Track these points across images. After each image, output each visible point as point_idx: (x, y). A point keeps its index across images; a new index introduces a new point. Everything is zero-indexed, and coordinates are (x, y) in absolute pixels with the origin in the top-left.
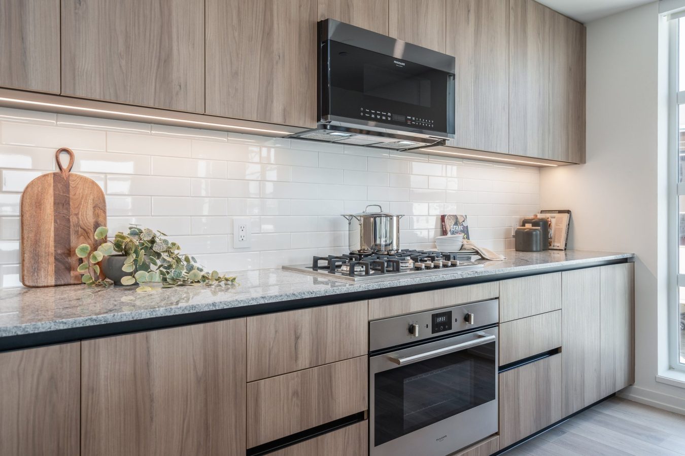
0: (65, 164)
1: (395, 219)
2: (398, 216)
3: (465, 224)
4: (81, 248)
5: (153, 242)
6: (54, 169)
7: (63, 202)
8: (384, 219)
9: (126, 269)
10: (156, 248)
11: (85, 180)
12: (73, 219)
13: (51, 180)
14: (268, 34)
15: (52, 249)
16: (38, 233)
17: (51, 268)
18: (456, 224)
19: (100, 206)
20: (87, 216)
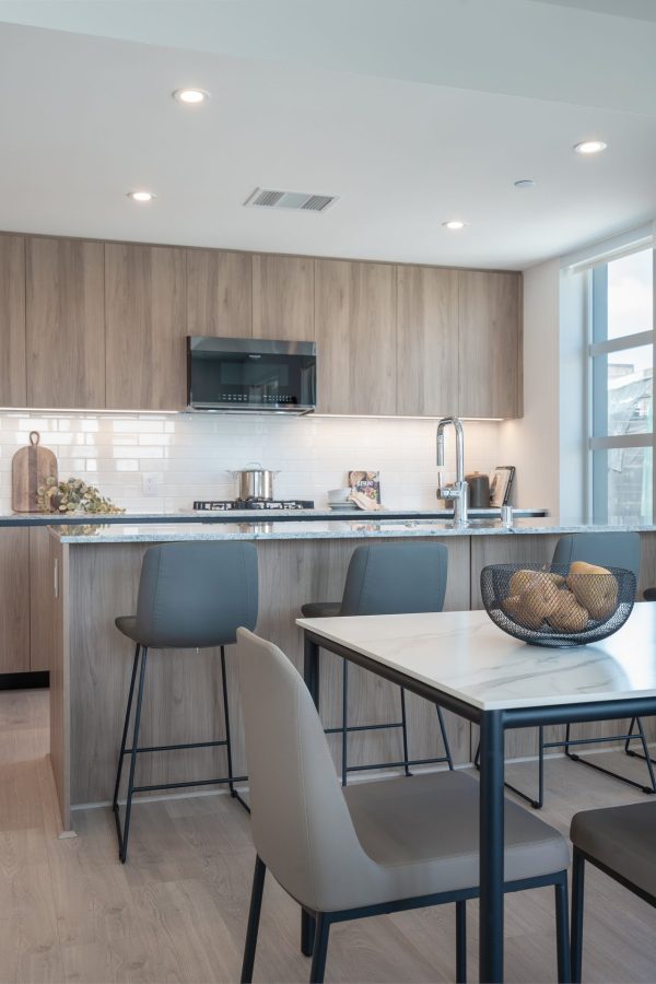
0: (34, 442)
1: (267, 474)
2: (270, 472)
3: (375, 480)
4: (41, 488)
5: (81, 486)
6: (28, 443)
7: (33, 463)
8: (256, 474)
9: (63, 501)
10: (81, 490)
11: (45, 450)
12: (39, 473)
13: (27, 451)
14: (148, 352)
15: (27, 490)
16: (20, 481)
17: (27, 501)
18: (364, 479)
19: (54, 465)
20: (46, 471)
